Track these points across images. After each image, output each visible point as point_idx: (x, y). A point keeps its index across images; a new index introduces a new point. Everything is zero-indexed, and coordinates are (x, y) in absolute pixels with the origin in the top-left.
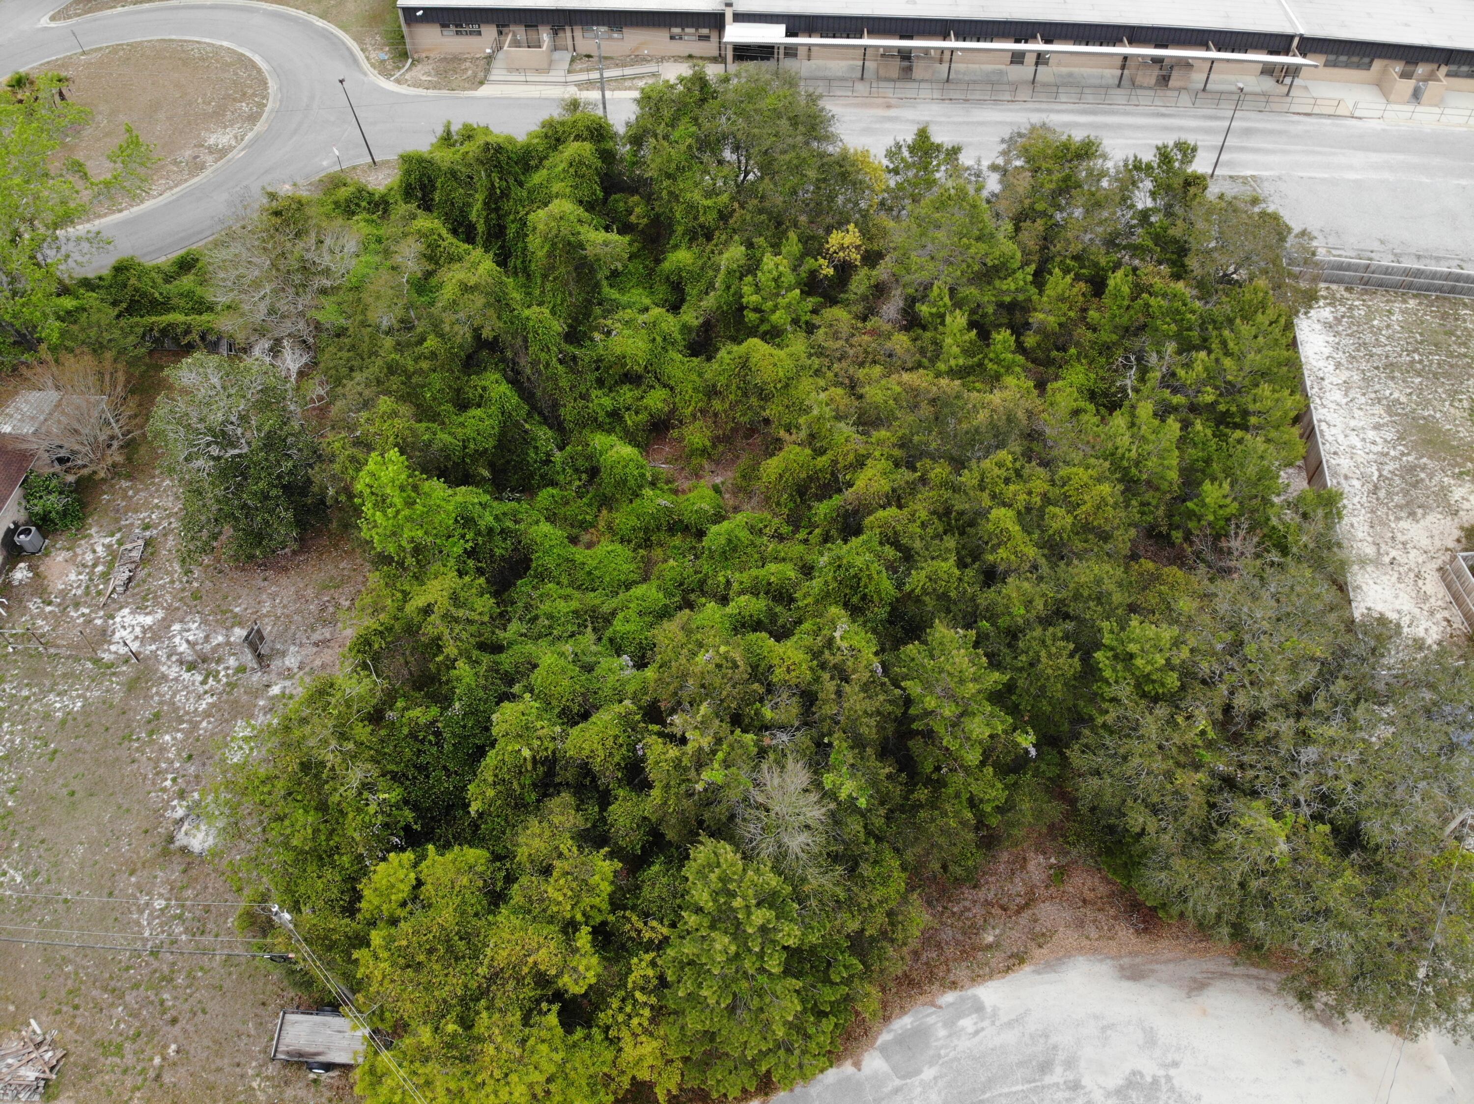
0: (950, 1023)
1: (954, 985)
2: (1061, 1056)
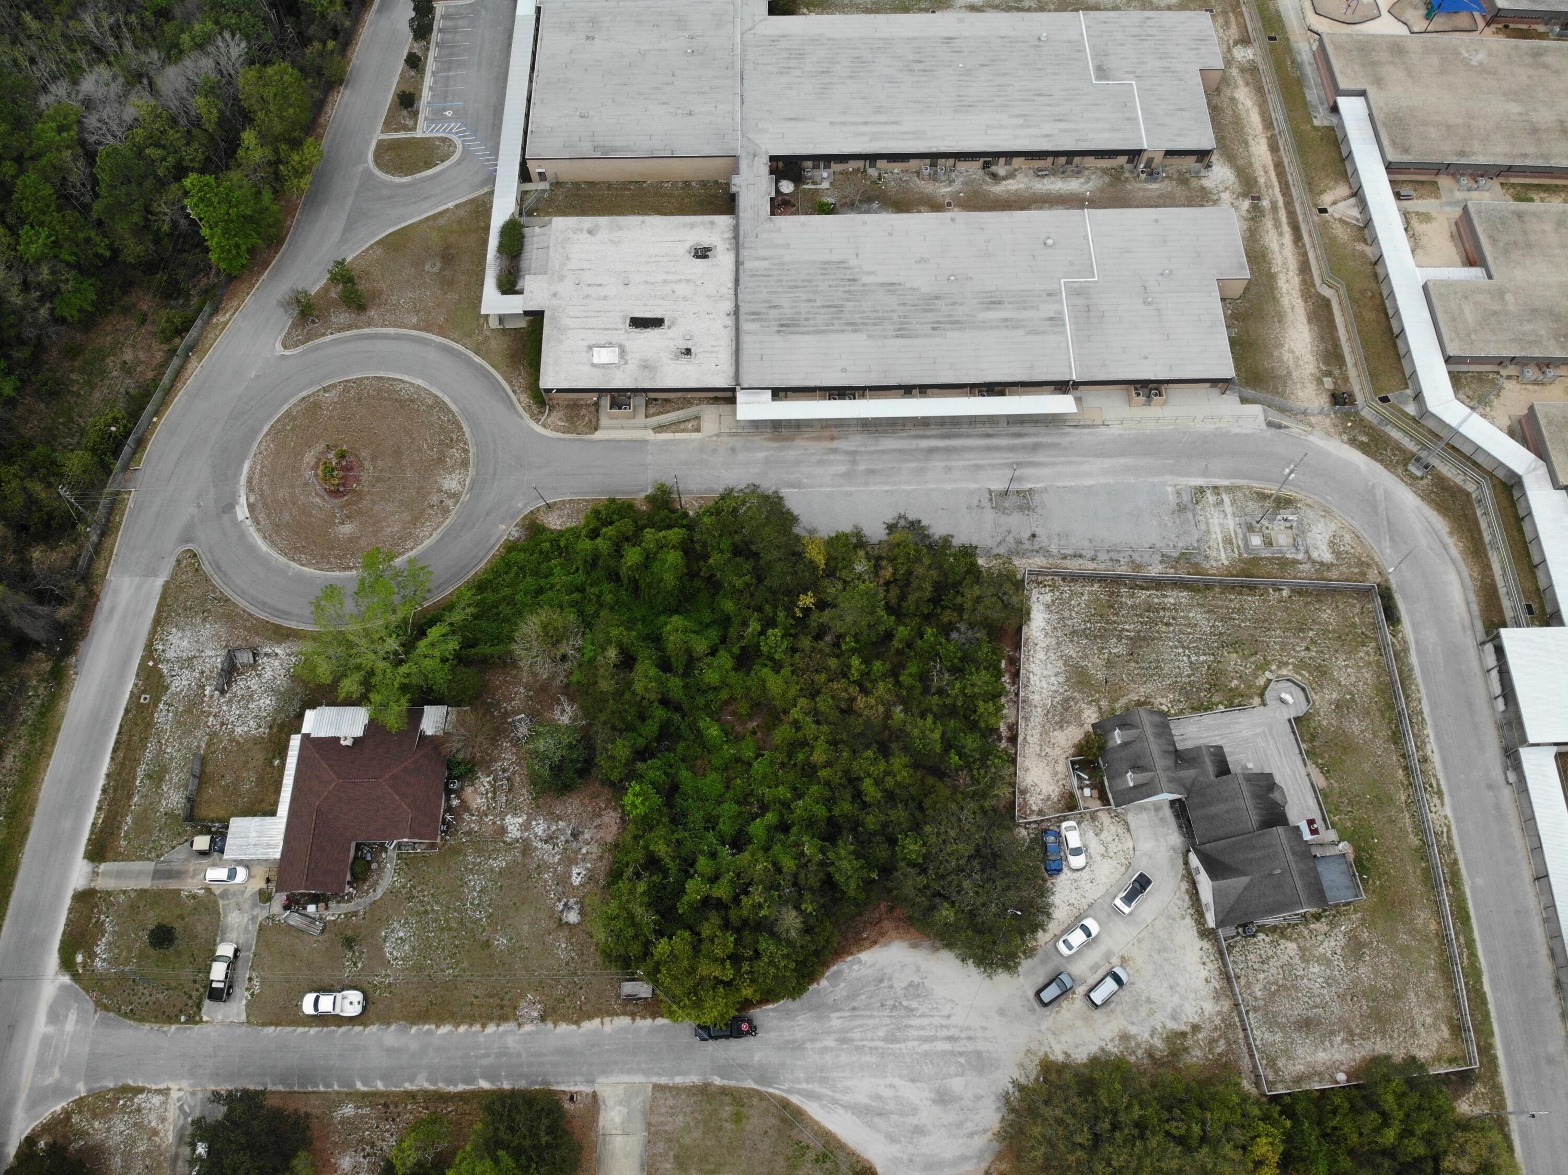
1: (851, 954)
2: (887, 977)
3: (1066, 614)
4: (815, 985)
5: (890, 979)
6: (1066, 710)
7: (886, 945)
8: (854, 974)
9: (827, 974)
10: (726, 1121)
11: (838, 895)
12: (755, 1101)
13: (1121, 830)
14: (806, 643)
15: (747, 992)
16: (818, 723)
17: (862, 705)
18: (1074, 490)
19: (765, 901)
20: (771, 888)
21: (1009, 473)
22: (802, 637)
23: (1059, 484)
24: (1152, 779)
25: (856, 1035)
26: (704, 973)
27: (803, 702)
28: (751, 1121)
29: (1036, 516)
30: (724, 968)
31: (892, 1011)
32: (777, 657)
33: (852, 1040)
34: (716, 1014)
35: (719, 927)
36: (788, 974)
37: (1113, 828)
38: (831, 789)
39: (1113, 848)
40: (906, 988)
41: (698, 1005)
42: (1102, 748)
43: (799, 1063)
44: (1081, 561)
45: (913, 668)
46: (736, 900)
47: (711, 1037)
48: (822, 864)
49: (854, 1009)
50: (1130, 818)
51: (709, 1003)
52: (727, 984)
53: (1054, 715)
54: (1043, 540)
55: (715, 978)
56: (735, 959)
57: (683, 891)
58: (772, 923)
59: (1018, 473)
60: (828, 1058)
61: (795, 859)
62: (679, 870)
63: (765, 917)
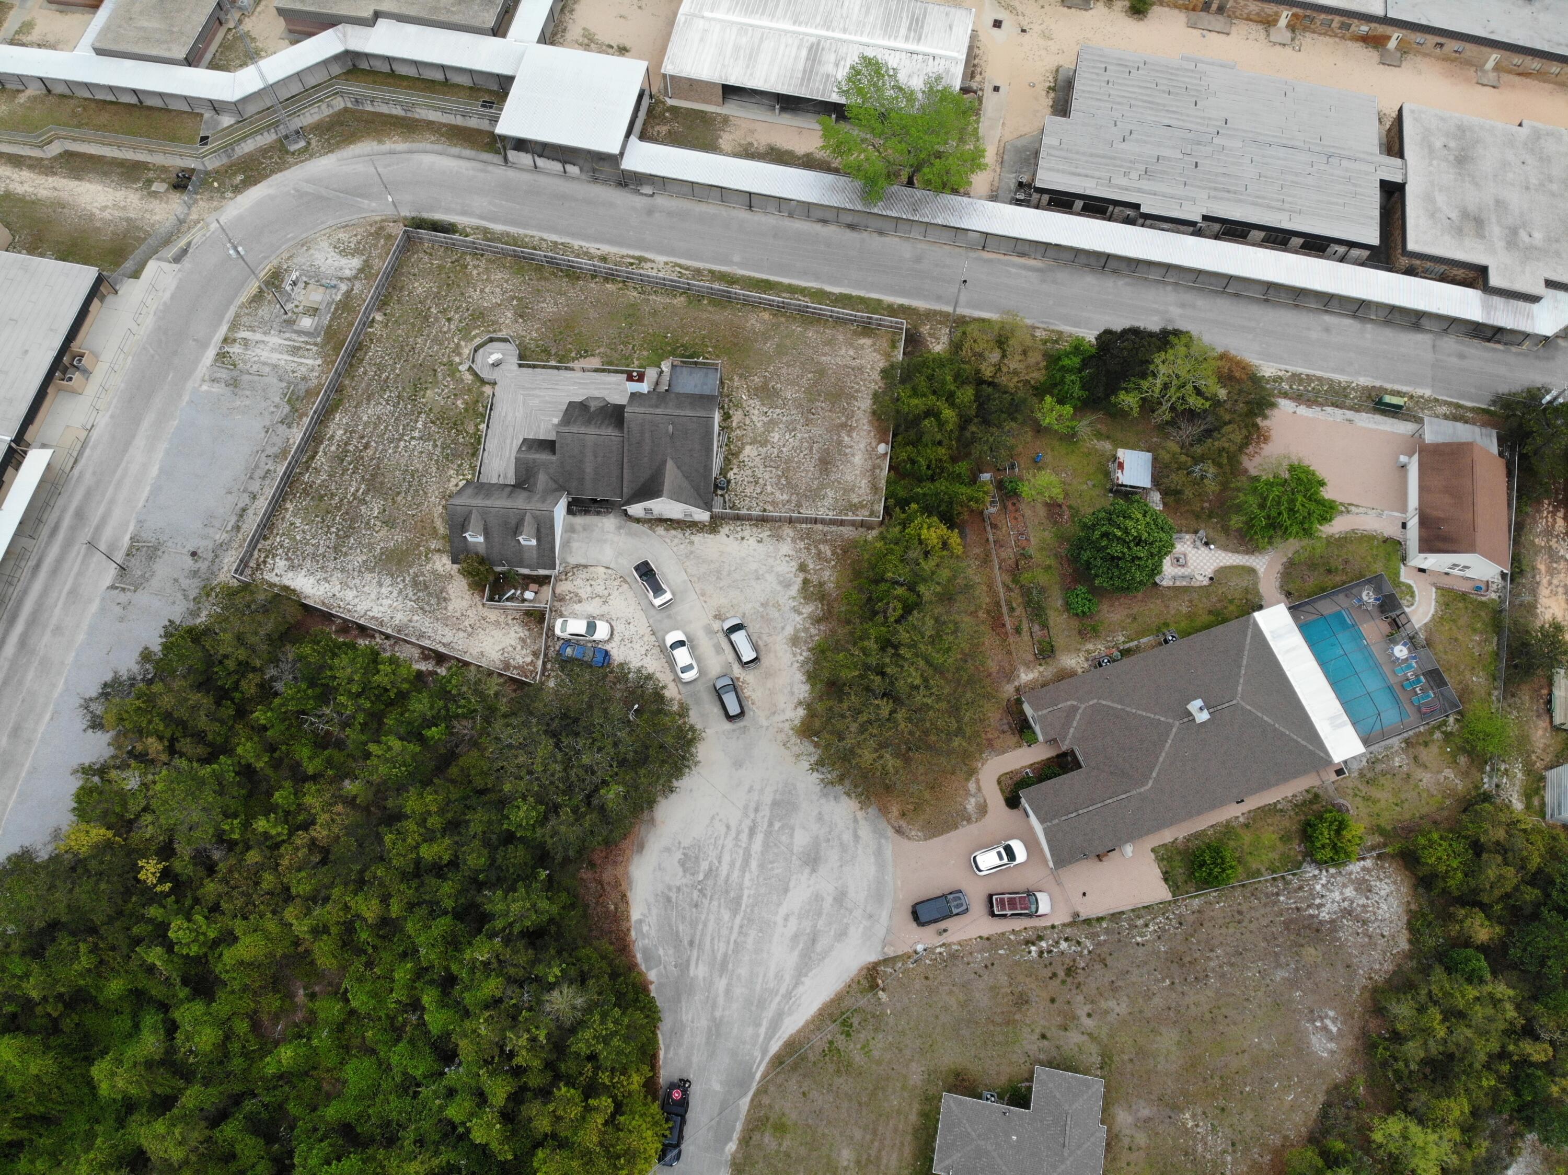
0: (644, 936)
1: (628, 930)
2: (666, 891)
3: (310, 549)
4: (652, 988)
5: (670, 888)
6: (427, 587)
7: (630, 883)
8: (653, 933)
9: (643, 968)
10: (780, 1145)
11: (553, 929)
12: (766, 1100)
13: (582, 575)
14: (211, 888)
15: (636, 1081)
16: (326, 899)
17: (325, 833)
18: (156, 490)
19: (528, 1031)
20: (514, 1018)
21: (98, 557)
22: (200, 892)
23: (141, 504)
24: (535, 517)
25: (721, 948)
26: (595, 1139)
27: (290, 913)
28: (787, 1111)
29: (170, 544)
30: (596, 1109)
31: (705, 895)
32: (212, 935)
33: (725, 955)
34: (649, 1133)
35: (545, 1104)
36: (626, 1021)
37: (578, 582)
38: (419, 904)
39: (600, 589)
40: (685, 871)
41: (631, 1156)
42: (482, 561)
43: (735, 1031)
44: (250, 512)
45: (303, 752)
46: (518, 1072)
47: (678, 1145)
48: (507, 941)
49: (691, 943)
50: (573, 560)
51: (634, 1141)
52: (619, 1108)
53: (428, 604)
54: (205, 546)
55: (606, 1124)
56: (590, 1091)
57: (484, 1149)
58: (559, 1028)
59: (103, 547)
60: (738, 991)
61: (489, 976)
62: (455, 1148)
63: (549, 1036)
